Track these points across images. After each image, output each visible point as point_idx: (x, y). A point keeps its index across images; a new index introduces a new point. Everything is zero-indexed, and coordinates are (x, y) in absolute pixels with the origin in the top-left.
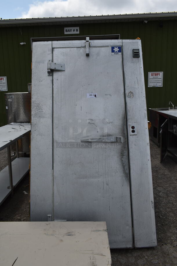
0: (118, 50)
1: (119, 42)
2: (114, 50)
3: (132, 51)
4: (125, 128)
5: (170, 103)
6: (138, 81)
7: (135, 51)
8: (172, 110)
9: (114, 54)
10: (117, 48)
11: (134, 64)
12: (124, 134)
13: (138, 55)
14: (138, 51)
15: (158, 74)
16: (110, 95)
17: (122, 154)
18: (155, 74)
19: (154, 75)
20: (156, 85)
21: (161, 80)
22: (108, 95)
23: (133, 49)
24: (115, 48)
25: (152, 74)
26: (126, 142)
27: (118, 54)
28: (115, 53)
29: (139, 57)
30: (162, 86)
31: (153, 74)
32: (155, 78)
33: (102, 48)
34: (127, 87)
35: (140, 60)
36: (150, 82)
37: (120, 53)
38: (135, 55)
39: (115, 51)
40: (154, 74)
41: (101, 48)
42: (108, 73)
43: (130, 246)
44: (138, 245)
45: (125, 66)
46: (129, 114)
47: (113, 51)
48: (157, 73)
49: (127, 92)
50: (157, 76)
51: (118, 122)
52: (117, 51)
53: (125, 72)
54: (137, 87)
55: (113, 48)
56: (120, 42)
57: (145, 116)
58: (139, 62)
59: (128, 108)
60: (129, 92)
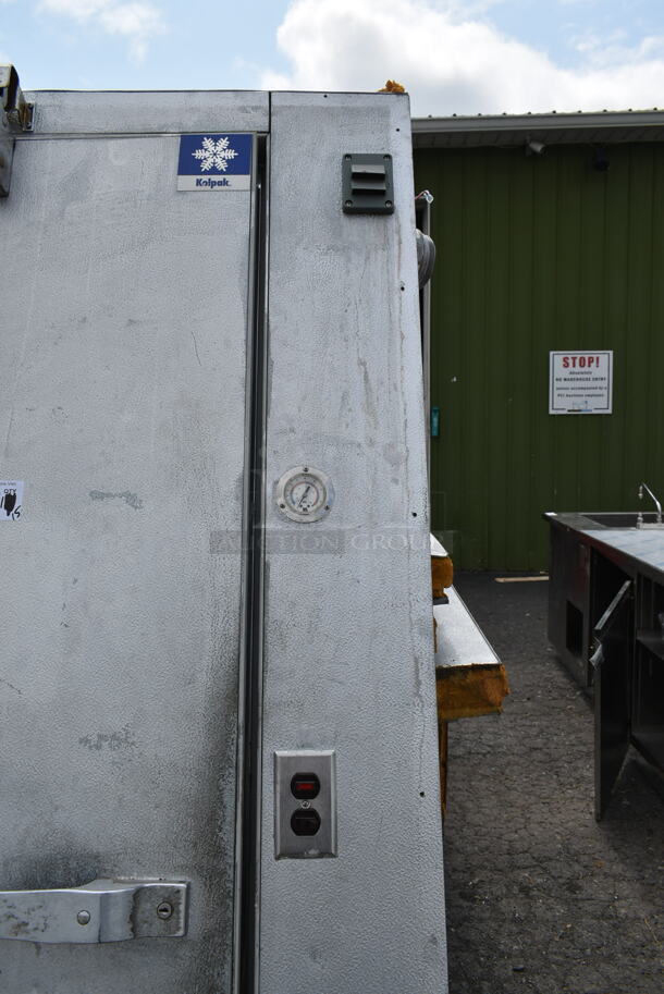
0: (231, 154)
1: (243, 109)
2: (199, 154)
3: (337, 167)
4: (229, 799)
5: (644, 489)
6: (368, 390)
7: (357, 169)
8: (652, 525)
9: (198, 182)
10: (224, 143)
11: (349, 260)
12: (218, 852)
13: (382, 193)
14: (379, 170)
15: (591, 360)
16: (132, 499)
18: (577, 361)
19: (574, 366)
20: (582, 407)
21: (604, 384)
22: (109, 495)
23: (347, 156)
24: (208, 143)
25: (565, 359)
26: (224, 927)
27: (225, 183)
28: (205, 178)
29: (388, 211)
30: (610, 411)
31: (570, 362)
32: (579, 376)
33: (113, 144)
34: (283, 432)
35: (398, 232)
36: (556, 392)
37: (242, 182)
38: (356, 192)
39: (206, 166)
40: (574, 359)
41: (99, 145)
42: (131, 322)
45: (274, 277)
47: (188, 165)
48: (586, 357)
49: (276, 476)
50: (586, 369)
52: (222, 166)
53: (274, 320)
54: (360, 439)
55: (191, 142)
56: (256, 108)
57: (418, 683)
58: (386, 246)
60: (296, 477)
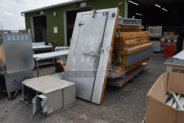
0: (106, 14)
4: (99, 50)
6: (111, 29)
11: (111, 20)
13: (115, 16)
14: (115, 14)
16: (97, 35)
17: (95, 62)
23: (113, 13)
27: (105, 16)
34: (106, 31)
35: (115, 18)
38: (113, 16)
43: (89, 100)
44: (93, 101)
45: (107, 22)
46: (103, 44)
51: (97, 47)
53: (107, 24)
54: (110, 31)
56: (108, 10)
59: (103, 41)
60: (106, 34)
